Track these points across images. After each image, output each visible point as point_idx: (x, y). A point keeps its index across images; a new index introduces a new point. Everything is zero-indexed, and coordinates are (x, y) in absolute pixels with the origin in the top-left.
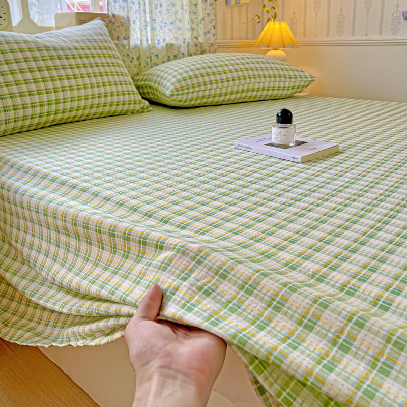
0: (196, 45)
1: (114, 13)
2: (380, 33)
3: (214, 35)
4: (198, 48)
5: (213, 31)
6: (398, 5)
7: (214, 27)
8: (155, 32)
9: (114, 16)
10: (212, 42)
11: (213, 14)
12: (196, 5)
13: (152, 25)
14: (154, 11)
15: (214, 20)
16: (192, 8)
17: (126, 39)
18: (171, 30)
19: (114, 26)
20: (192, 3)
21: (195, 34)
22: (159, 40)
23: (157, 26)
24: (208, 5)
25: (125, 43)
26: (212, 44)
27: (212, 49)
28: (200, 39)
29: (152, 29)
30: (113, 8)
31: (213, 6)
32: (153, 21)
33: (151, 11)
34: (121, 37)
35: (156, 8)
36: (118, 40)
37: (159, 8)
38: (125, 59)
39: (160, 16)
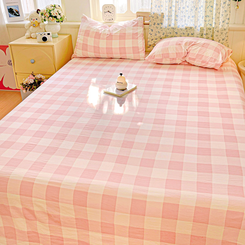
5: (227, 21)
8: (177, 21)
9: (154, 13)
11: (229, 11)
12: (212, 7)
13: (175, 17)
14: (177, 11)
15: (229, 15)
16: (210, 8)
17: (159, 25)
18: (192, 20)
19: (153, 18)
20: (209, 5)
21: (210, 23)
22: (179, 26)
23: (179, 19)
24: (227, 5)
25: (158, 26)
26: (224, 29)
27: (224, 32)
28: (213, 25)
29: (175, 20)
30: (154, 10)
31: (229, 6)
32: (176, 16)
33: (176, 11)
34: (156, 23)
35: (179, 9)
36: (154, 25)
37: (182, 9)
38: (157, 33)
39: (182, 14)
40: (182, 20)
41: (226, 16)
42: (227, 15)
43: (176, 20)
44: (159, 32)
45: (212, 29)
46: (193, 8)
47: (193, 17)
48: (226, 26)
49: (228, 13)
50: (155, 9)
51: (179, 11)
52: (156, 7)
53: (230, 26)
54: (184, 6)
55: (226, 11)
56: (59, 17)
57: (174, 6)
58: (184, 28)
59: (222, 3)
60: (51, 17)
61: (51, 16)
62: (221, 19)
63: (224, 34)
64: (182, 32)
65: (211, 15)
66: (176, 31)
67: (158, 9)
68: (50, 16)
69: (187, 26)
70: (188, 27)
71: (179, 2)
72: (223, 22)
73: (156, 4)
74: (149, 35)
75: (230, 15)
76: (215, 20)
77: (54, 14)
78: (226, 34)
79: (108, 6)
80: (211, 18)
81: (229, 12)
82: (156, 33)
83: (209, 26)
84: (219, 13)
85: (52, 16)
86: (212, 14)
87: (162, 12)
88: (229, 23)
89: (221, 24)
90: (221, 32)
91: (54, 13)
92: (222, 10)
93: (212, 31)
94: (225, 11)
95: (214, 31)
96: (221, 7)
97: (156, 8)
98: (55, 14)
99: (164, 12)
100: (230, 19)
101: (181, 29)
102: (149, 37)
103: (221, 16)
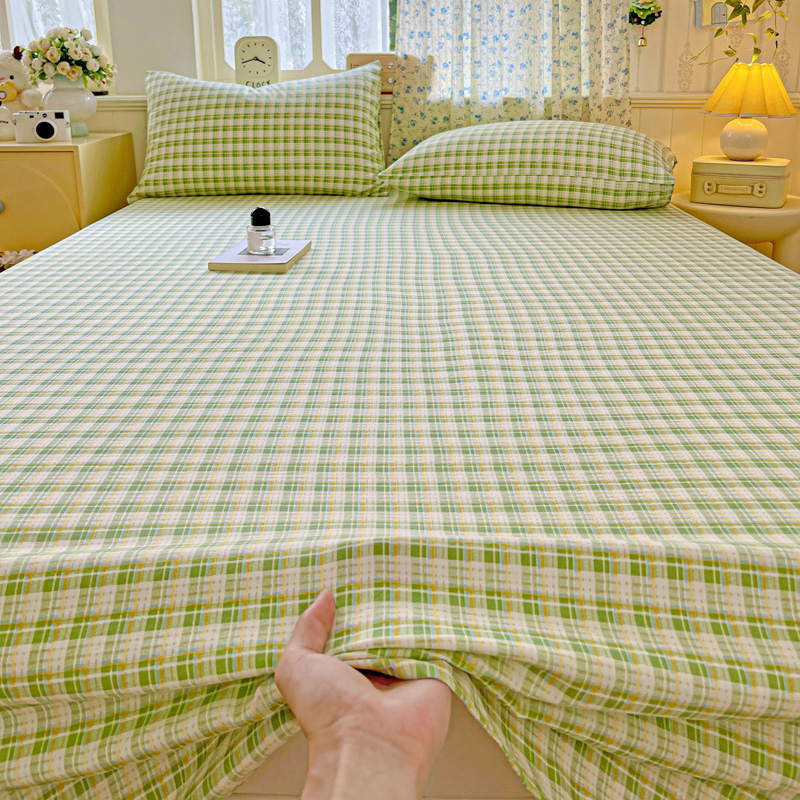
0: (575, 102)
1: (407, 53)
3: (624, 85)
4: (579, 106)
5: (621, 77)
8: (479, 80)
9: (406, 57)
10: (619, 97)
11: (625, 48)
12: (576, 35)
13: (473, 69)
14: (479, 49)
15: (625, 59)
16: (570, 39)
17: (421, 91)
18: (520, 77)
19: (404, 72)
20: (569, 31)
21: (573, 83)
22: (485, 93)
23: (483, 71)
24: (617, 32)
25: (419, 96)
26: (617, 101)
27: (617, 110)
28: (585, 92)
29: (473, 75)
30: (406, 46)
31: (625, 34)
32: (476, 63)
33: (473, 48)
34: (414, 88)
35: (484, 43)
36: (408, 92)
37: (491, 43)
38: (417, 119)
39: (491, 55)
40: (493, 76)
41: (618, 63)
42: (621, 59)
43: (475, 76)
44: (422, 114)
45: (580, 102)
46: (521, 41)
47: (523, 66)
48: (620, 94)
49: (623, 53)
50: (409, 44)
51: (483, 47)
52: (411, 37)
53: (632, 94)
54: (497, 33)
55: (616, 49)
56: (92, 65)
57: (467, 35)
58: (499, 100)
59: (603, 24)
60: (66, 64)
61: (65, 58)
62: (606, 73)
63: (618, 118)
64: (493, 113)
65: (575, 60)
66: (476, 111)
67: (419, 41)
68: (62, 60)
69: (507, 96)
70: (509, 98)
71: (482, 22)
72: (612, 80)
73: (412, 29)
74: (394, 123)
75: (628, 59)
76: (592, 73)
77: (76, 52)
78: (621, 116)
79: (255, 41)
80: (574, 70)
81: (625, 52)
82: (413, 118)
83: (569, 94)
84: (600, 53)
85: (70, 61)
86: (578, 57)
87: (429, 52)
88: (630, 83)
89: (607, 86)
90: (608, 110)
91: (78, 49)
92: (605, 46)
93: (580, 109)
94: (614, 48)
95: (591, 106)
96: (603, 35)
97: (413, 42)
98: (82, 55)
99: (435, 55)
100: (631, 70)
102: (392, 129)
103: (603, 63)
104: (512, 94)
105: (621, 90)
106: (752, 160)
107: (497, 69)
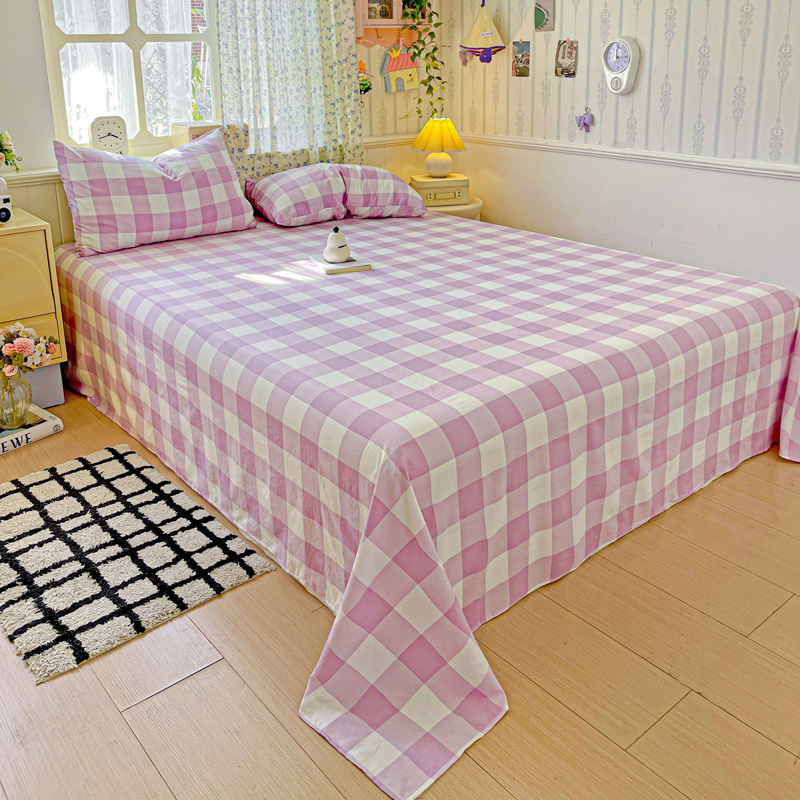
0: (335, 149)
1: (229, 124)
2: (558, 138)
3: (360, 135)
4: (338, 152)
5: (358, 131)
6: (573, 108)
7: (360, 126)
8: (276, 140)
9: (229, 127)
10: (358, 144)
12: (333, 104)
13: (271, 132)
17: (242, 151)
19: (230, 138)
22: (280, 149)
23: (278, 134)
25: (239, 155)
26: (357, 146)
28: (340, 142)
29: (272, 137)
30: (228, 119)
33: (272, 118)
40: (284, 136)
41: (356, 121)
42: (357, 118)
43: (274, 137)
45: (338, 149)
48: (358, 141)
52: (231, 112)
53: (365, 140)
55: (353, 112)
58: (289, 151)
62: (350, 128)
64: (286, 162)
66: (275, 161)
69: (296, 149)
72: (353, 132)
76: (343, 129)
79: (108, 120)
87: (244, 123)
88: (362, 134)
95: (344, 151)
99: (247, 124)
101: (285, 156)
104: (298, 148)
105: (358, 139)
106: (445, 177)
107: (288, 132)
